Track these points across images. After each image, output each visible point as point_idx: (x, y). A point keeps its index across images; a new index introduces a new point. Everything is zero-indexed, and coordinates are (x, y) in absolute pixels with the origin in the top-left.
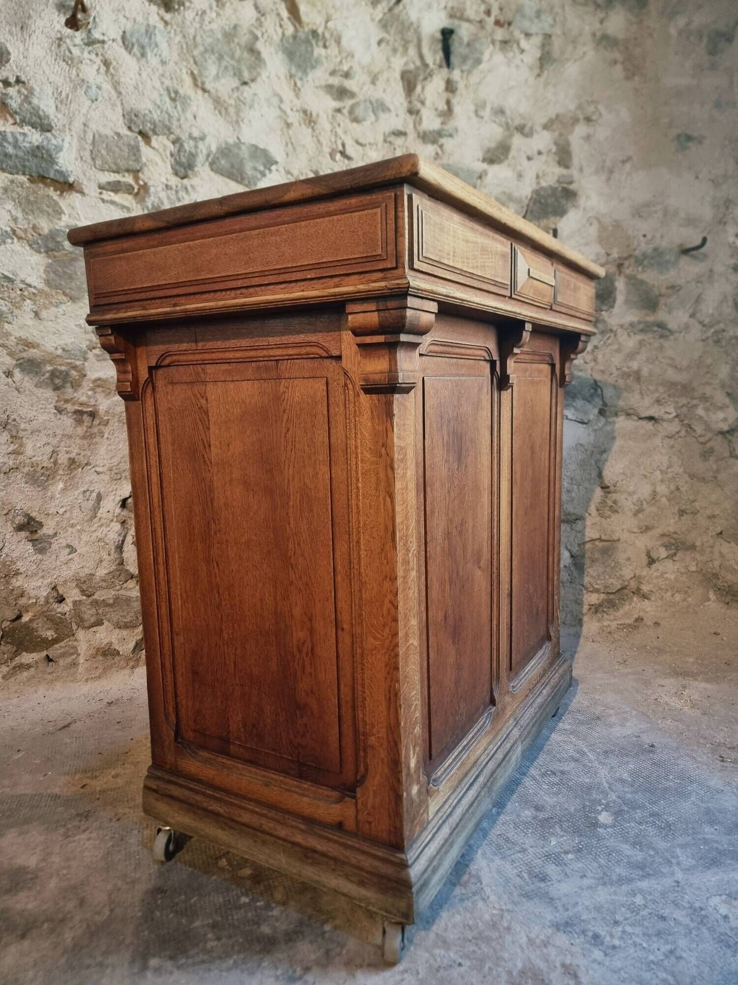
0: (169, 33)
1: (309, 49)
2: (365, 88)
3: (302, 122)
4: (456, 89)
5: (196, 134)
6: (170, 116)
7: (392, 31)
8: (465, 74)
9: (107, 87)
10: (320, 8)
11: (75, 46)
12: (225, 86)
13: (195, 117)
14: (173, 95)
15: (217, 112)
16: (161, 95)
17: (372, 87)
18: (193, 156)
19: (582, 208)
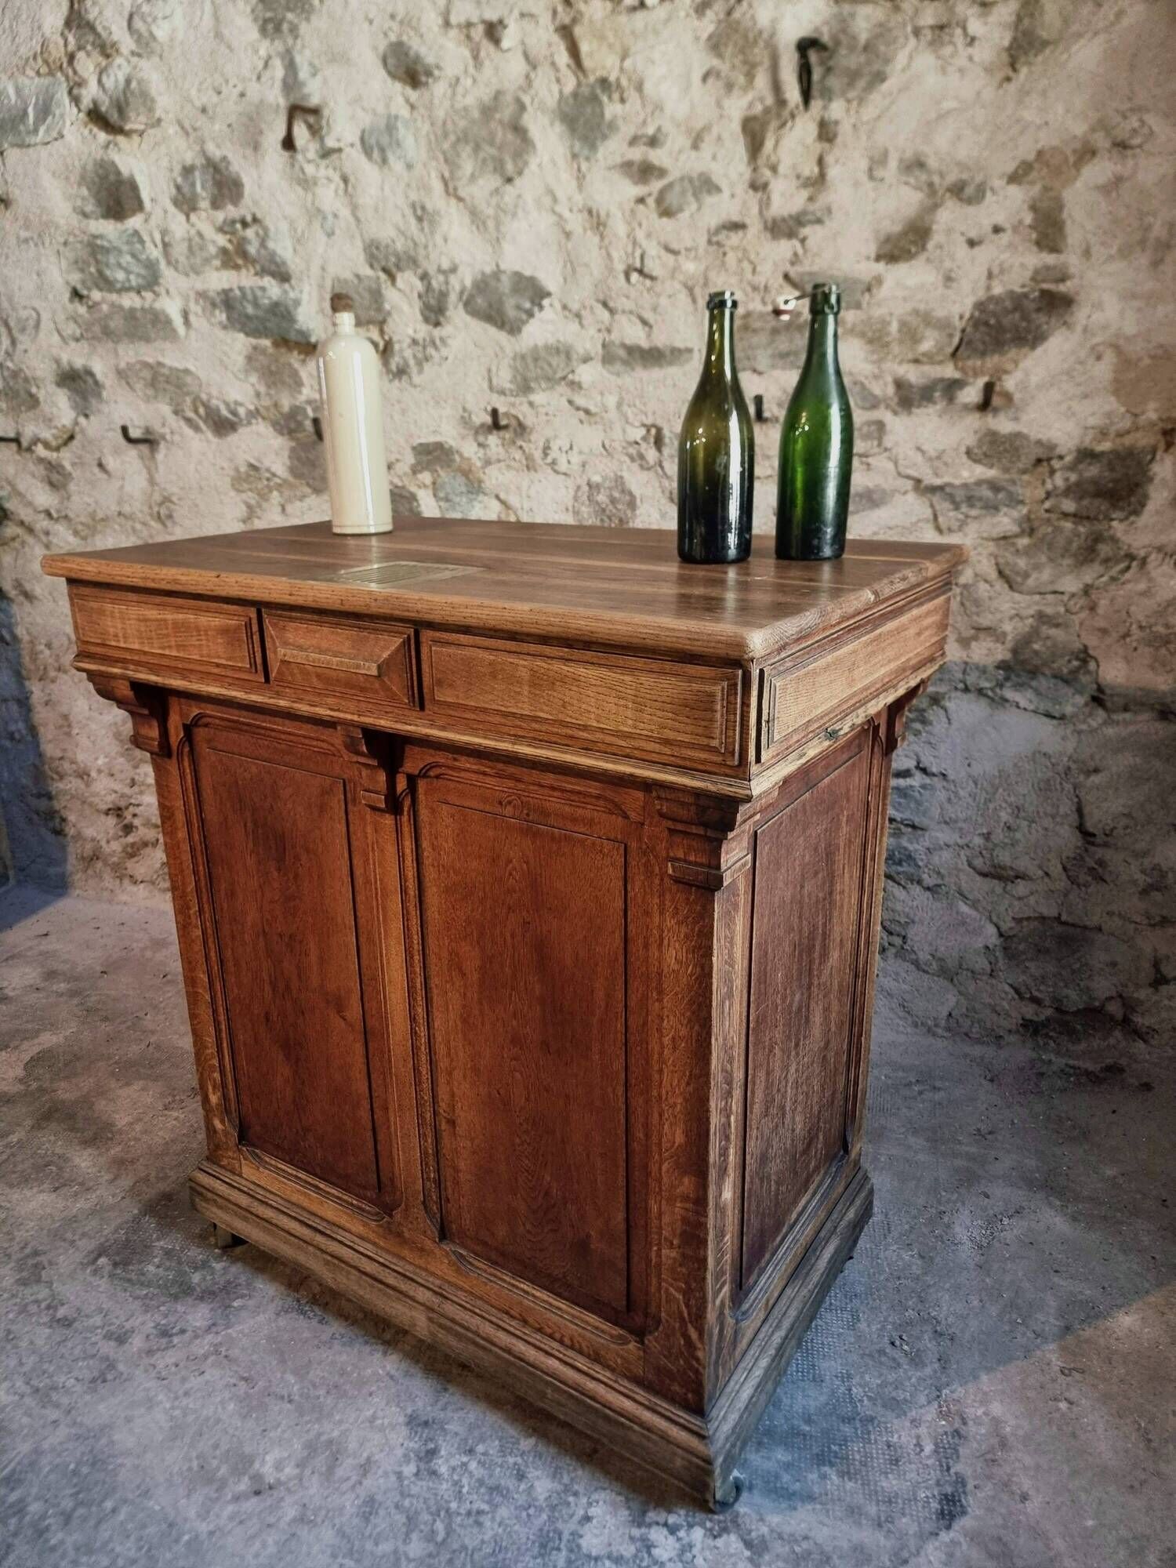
0: (415, 120)
1: (598, 110)
2: (683, 157)
3: (588, 226)
4: (835, 136)
5: (445, 265)
6: (415, 244)
7: (729, 51)
8: (855, 103)
9: (345, 212)
10: (611, 39)
11: (309, 162)
12: (481, 189)
13: (446, 240)
14: (419, 212)
15: (474, 228)
16: (404, 216)
17: (694, 154)
18: (443, 295)
19: (1079, 329)
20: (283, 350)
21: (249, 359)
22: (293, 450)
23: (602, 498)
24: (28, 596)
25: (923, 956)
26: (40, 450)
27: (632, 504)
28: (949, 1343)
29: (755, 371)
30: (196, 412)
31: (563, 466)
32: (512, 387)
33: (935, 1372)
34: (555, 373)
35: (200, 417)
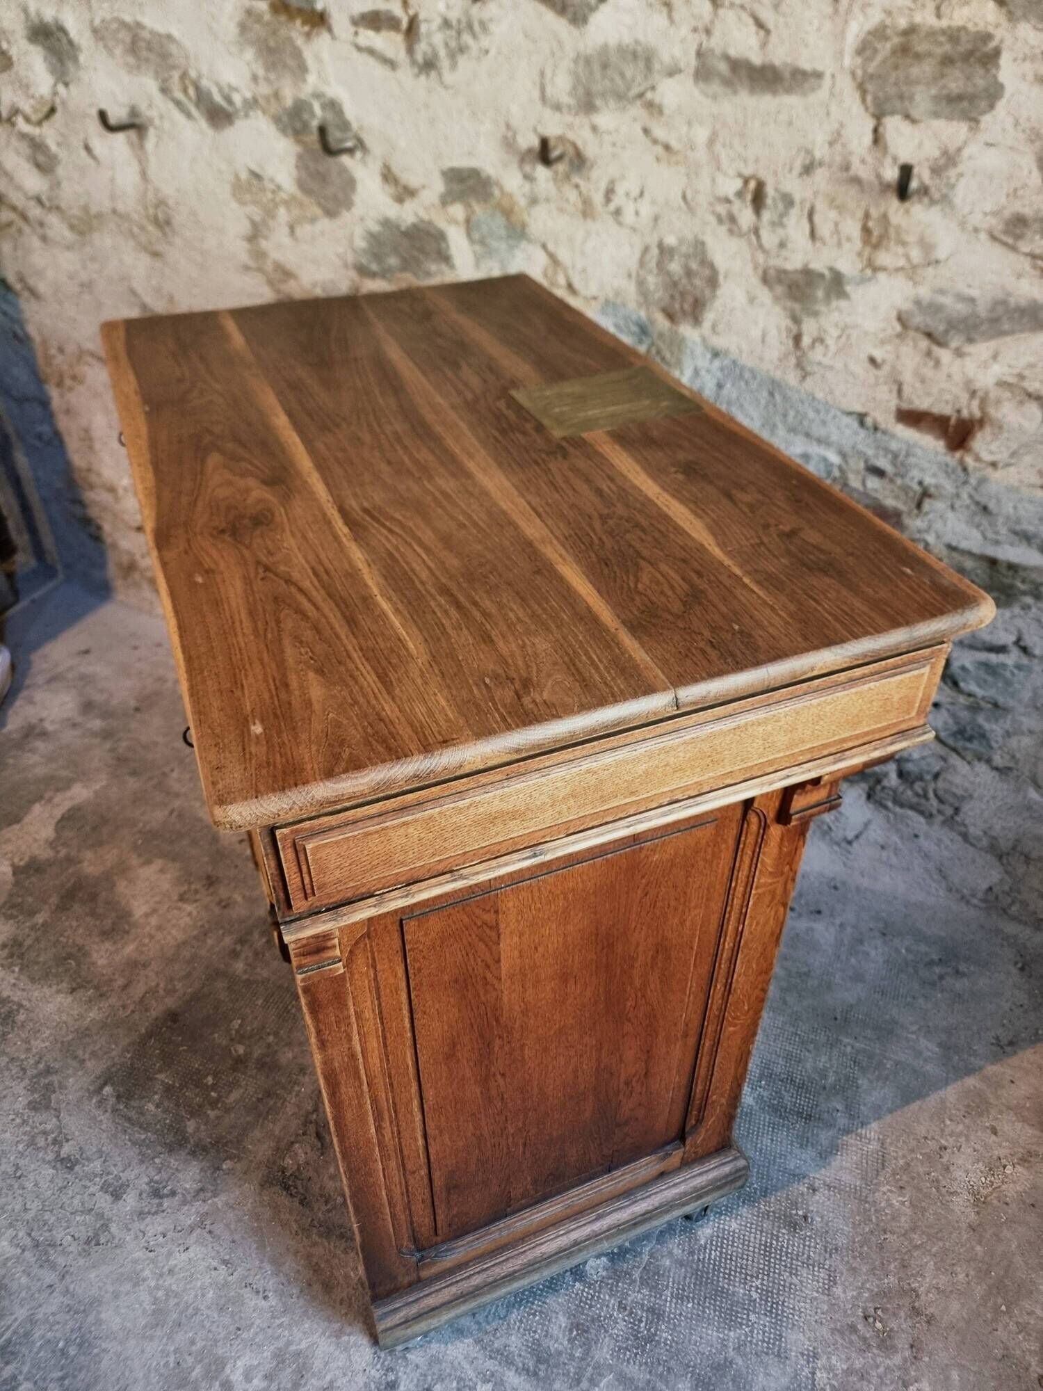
20: (283, 18)
21: (243, 27)
22: (300, 157)
23: (675, 267)
24: (34, 293)
25: (973, 831)
26: (22, 125)
27: (713, 282)
28: (925, 1326)
29: (907, 117)
30: (185, 91)
31: (628, 217)
32: (572, 102)
33: (905, 1360)
34: (629, 89)
35: (190, 99)
